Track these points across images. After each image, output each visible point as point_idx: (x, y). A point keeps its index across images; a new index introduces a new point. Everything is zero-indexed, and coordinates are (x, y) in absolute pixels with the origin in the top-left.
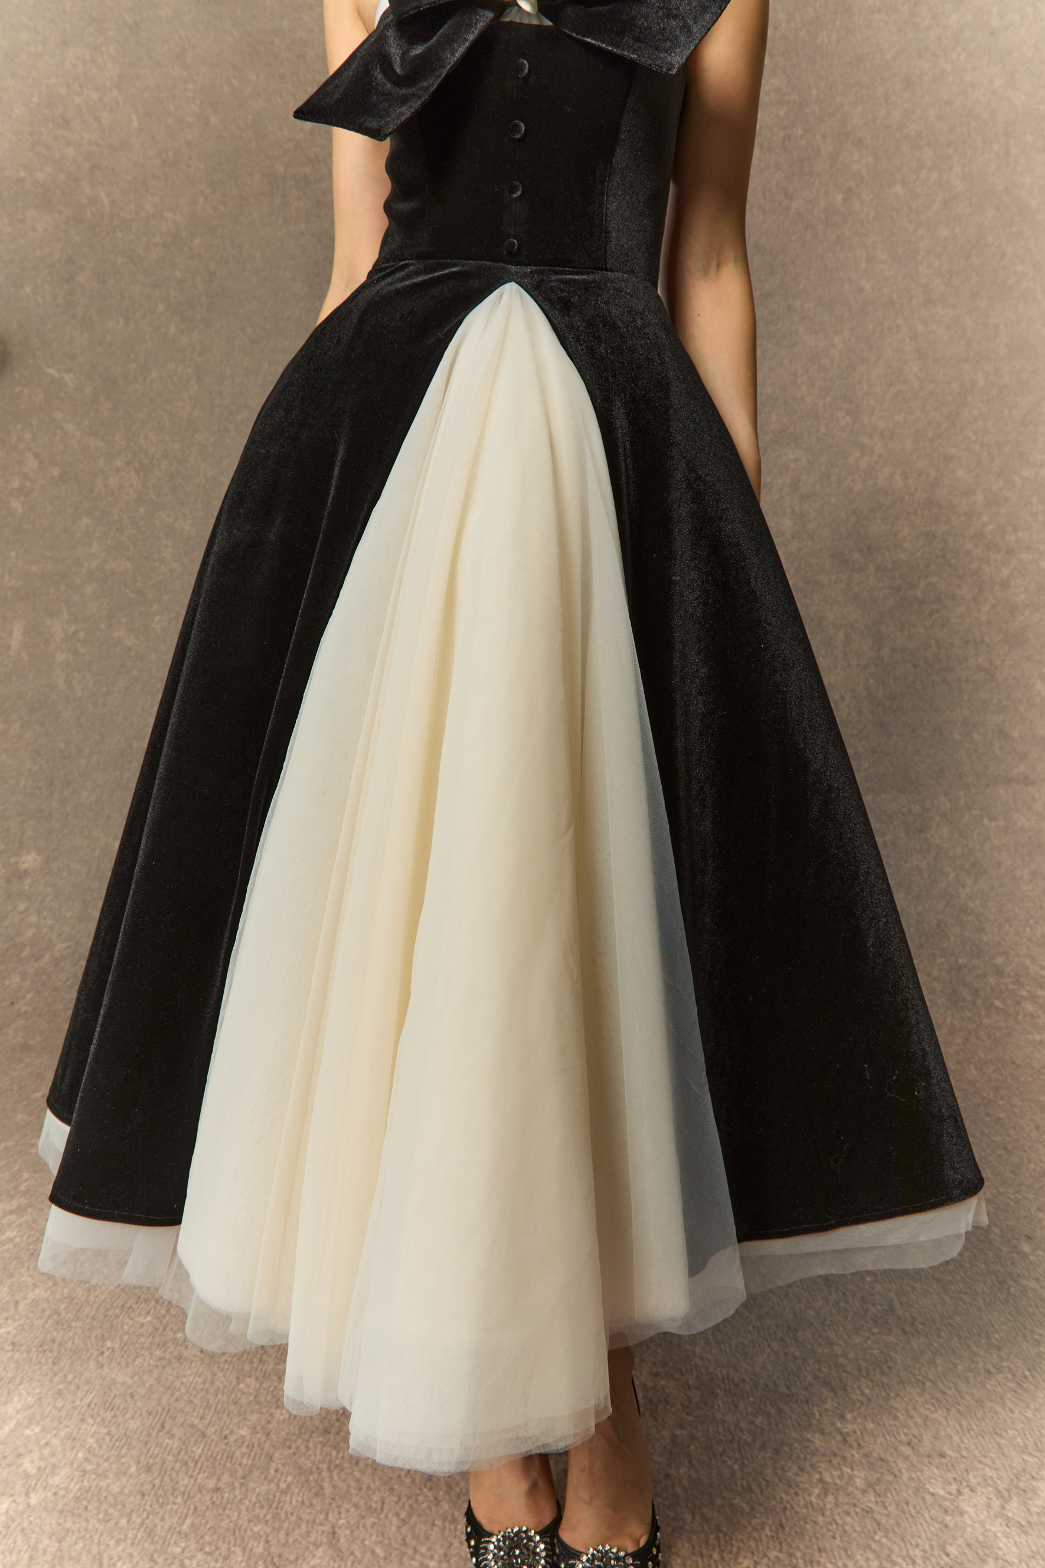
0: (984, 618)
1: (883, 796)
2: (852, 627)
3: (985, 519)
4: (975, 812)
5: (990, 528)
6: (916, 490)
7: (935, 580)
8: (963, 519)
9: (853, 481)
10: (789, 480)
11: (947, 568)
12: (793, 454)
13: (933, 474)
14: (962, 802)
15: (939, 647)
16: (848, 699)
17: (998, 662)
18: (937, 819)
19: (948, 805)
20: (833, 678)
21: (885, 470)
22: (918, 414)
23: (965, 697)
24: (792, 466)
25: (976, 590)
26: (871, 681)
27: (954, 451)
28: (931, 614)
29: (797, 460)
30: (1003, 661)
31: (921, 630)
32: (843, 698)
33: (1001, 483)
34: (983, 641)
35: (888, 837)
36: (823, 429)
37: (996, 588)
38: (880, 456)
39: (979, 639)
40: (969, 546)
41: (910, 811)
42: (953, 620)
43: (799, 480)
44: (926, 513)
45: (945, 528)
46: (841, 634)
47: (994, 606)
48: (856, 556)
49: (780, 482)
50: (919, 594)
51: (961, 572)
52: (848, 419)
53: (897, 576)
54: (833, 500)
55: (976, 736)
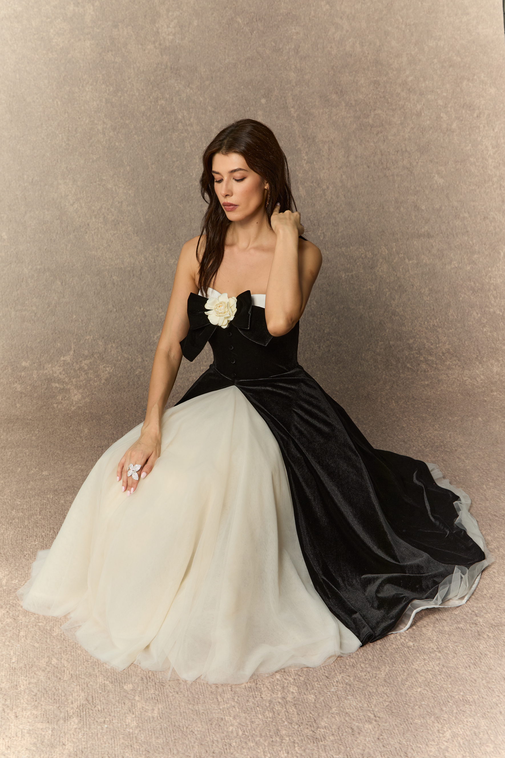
0: (407, 136)
1: (351, 248)
2: (333, 142)
3: (408, 73)
4: (401, 255)
5: (411, 78)
6: (368, 54)
7: (379, 112)
8: (395, 73)
9: (331, 47)
10: (293, 47)
11: (386, 104)
12: (295, 29)
13: (378, 44)
14: (394, 250)
15: (382, 155)
16: (331, 188)
17: (415, 164)
18: (381, 260)
19: (387, 252)
20: (322, 175)
21: (350, 40)
22: (369, 4)
23: (397, 186)
24: (294, 37)
25: (403, 118)
26: (344, 176)
27: (390, 29)
28: (377, 134)
29: (297, 33)
30: (417, 163)
31: (372, 144)
32: (328, 188)
33: (417, 50)
34: (406, 151)
35: (354, 272)
36: (312, 13)
37: (414, 117)
38: (347, 31)
39: (404, 150)
40: (399, 90)
41: (366, 256)
42: (390, 138)
43: (299, 47)
44: (374, 68)
45: (385, 79)
46: (326, 147)
47: (412, 129)
48: (334, 96)
49: (287, 48)
50: (371, 122)
51: (394, 107)
52: (328, 7)
53: (358, 109)
54: (320, 60)
55: (402, 209)
